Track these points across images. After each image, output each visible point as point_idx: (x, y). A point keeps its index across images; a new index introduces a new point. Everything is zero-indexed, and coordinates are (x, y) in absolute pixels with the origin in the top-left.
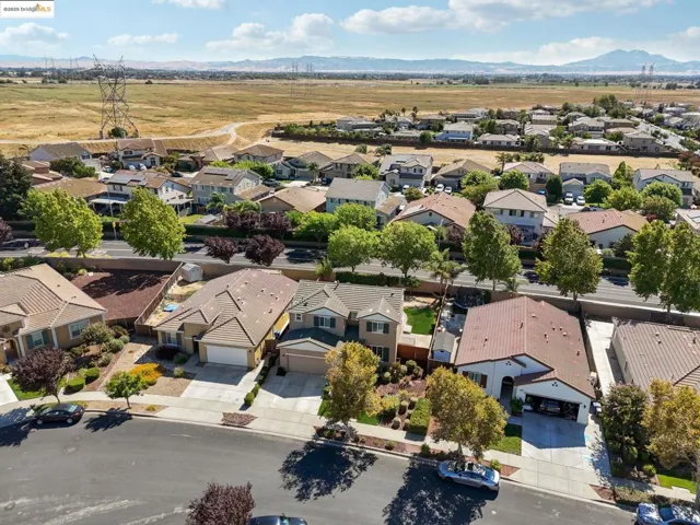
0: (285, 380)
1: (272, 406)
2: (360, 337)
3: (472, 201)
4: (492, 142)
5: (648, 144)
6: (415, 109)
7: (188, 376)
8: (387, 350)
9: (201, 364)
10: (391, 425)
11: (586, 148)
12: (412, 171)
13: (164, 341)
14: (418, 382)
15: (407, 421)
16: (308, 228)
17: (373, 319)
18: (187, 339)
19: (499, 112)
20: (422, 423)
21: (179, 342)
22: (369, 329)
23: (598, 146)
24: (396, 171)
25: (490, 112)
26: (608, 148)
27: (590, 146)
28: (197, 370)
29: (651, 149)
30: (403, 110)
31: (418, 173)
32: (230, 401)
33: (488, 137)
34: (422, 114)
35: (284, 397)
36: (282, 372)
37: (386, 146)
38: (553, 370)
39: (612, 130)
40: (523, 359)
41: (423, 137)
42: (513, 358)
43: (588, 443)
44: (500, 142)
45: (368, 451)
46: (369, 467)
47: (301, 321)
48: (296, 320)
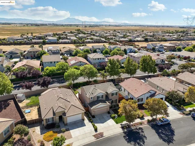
0: (97, 118)
1: (103, 127)
2: (110, 98)
4: (64, 42)
5: (100, 40)
6: (32, 33)
7: (68, 130)
11: (87, 42)
12: (56, 51)
13: (46, 122)
16: (49, 72)
18: (57, 118)
19: (56, 34)
21: (53, 120)
22: (112, 96)
23: (90, 41)
24: (50, 52)
25: (54, 34)
26: (92, 42)
27: (88, 41)
28: (67, 127)
29: (101, 41)
30: (28, 34)
31: (57, 52)
32: (89, 131)
33: (61, 41)
34: (34, 35)
36: (93, 117)
37: (41, 44)
38: (156, 92)
39: (88, 37)
40: (151, 91)
41: (43, 41)
42: (149, 92)
43: (169, 106)
44: (66, 42)
45: (138, 127)
46: (144, 131)
47: (93, 99)
48: (91, 99)
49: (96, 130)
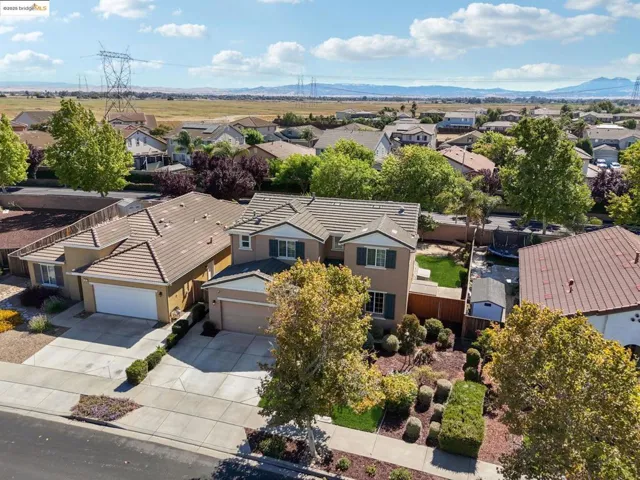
0: (213, 343)
1: (178, 386)
3: (490, 159)
4: (496, 128)
6: (413, 107)
7: (51, 330)
8: (391, 298)
9: (85, 314)
10: (402, 431)
12: (414, 139)
13: (38, 279)
14: (448, 354)
15: (435, 425)
16: (288, 171)
17: (368, 242)
20: (468, 431)
21: (59, 280)
22: (360, 262)
24: (397, 139)
28: (75, 324)
30: (403, 108)
31: (422, 140)
32: (105, 374)
35: (205, 370)
36: (211, 331)
47: (250, 248)
48: (241, 247)
49: (133, 379)
